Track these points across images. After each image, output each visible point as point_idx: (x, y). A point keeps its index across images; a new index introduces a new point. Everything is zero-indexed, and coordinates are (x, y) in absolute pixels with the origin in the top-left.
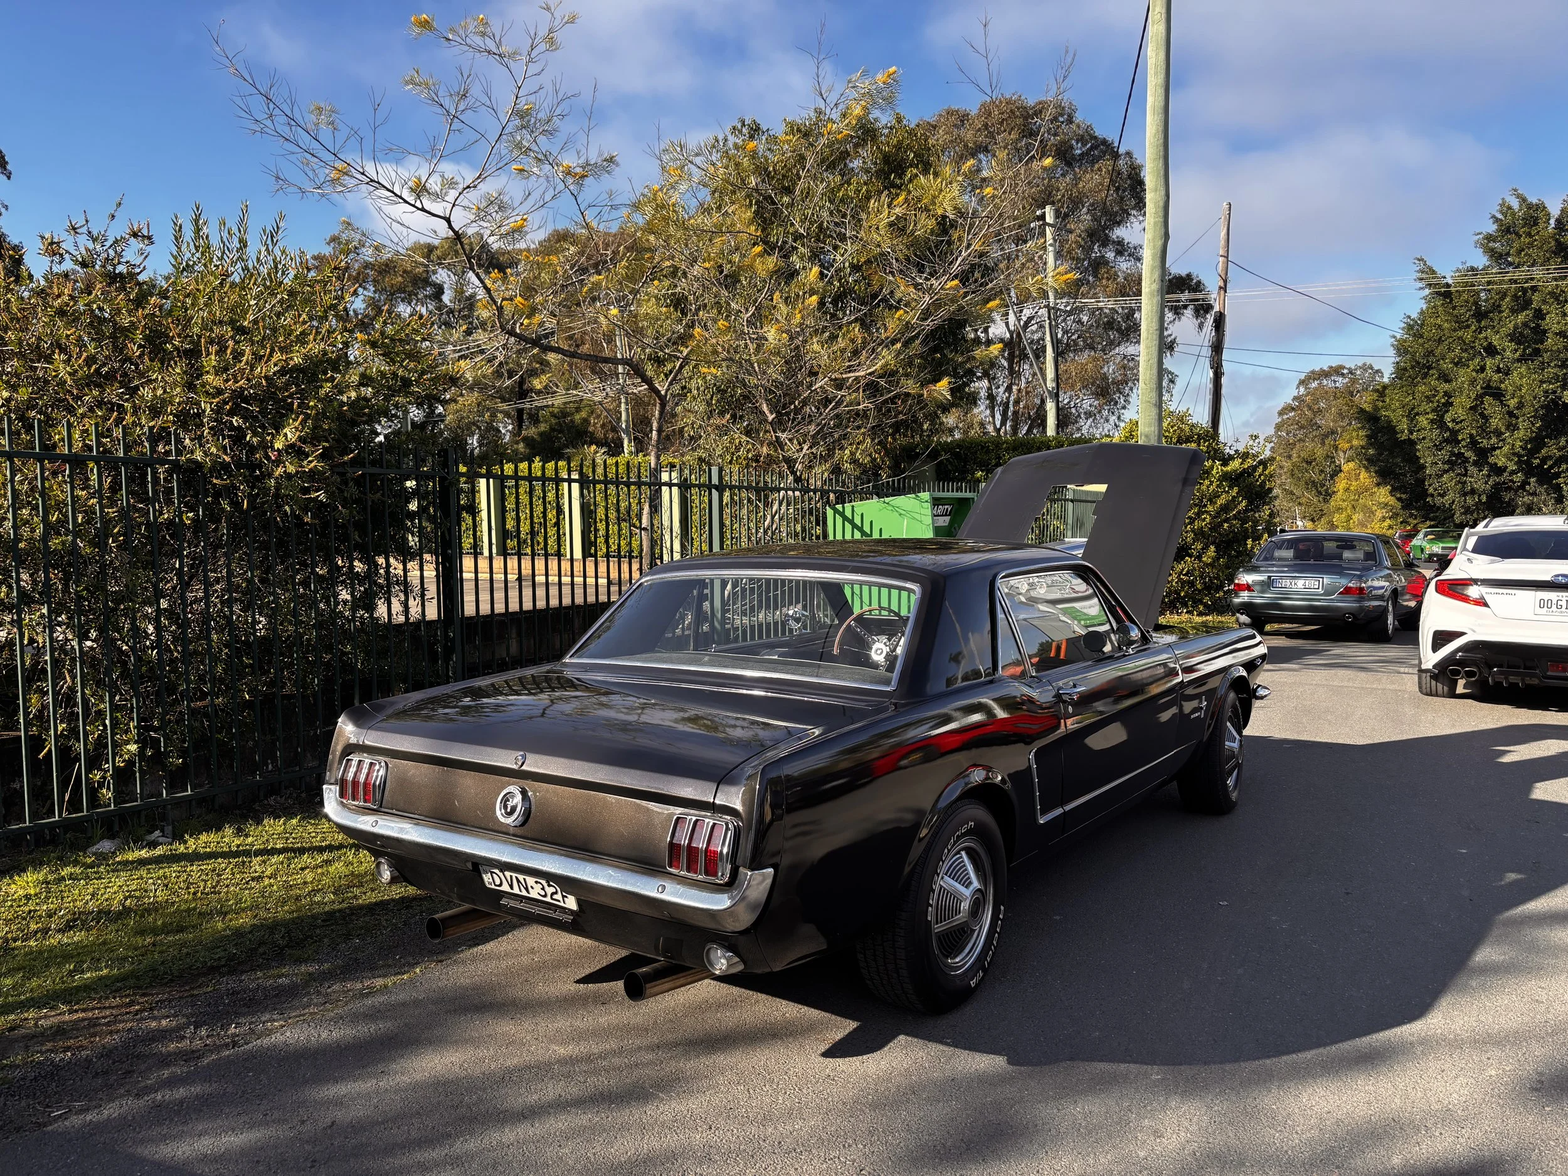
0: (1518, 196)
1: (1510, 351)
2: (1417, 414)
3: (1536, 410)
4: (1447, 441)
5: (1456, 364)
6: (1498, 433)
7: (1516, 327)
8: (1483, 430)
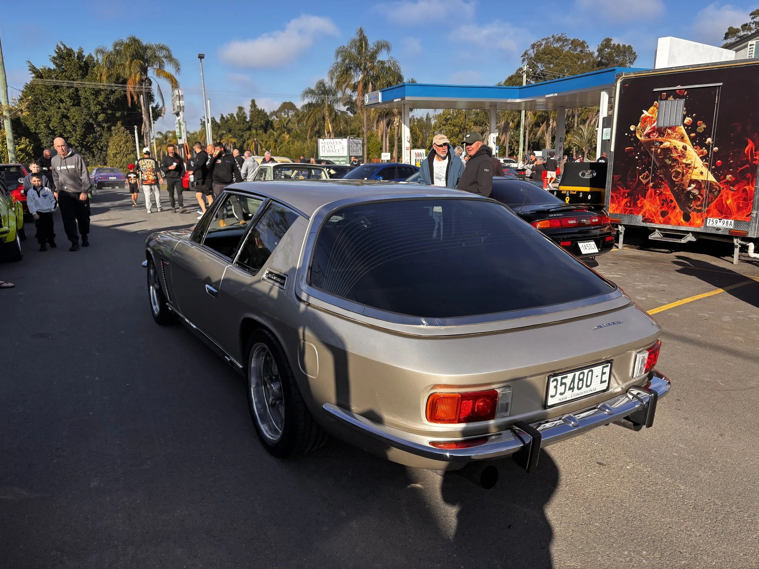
0: (63, 44)
1: (69, 102)
2: (39, 123)
3: (82, 125)
4: (51, 134)
5: (49, 105)
6: (70, 132)
7: (70, 94)
8: (64, 131)
